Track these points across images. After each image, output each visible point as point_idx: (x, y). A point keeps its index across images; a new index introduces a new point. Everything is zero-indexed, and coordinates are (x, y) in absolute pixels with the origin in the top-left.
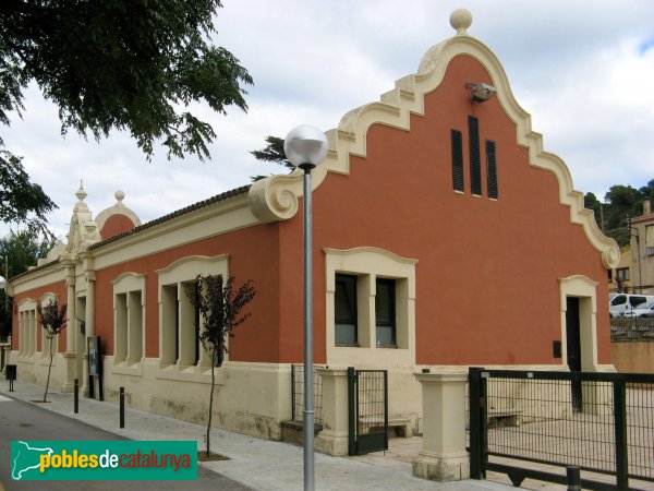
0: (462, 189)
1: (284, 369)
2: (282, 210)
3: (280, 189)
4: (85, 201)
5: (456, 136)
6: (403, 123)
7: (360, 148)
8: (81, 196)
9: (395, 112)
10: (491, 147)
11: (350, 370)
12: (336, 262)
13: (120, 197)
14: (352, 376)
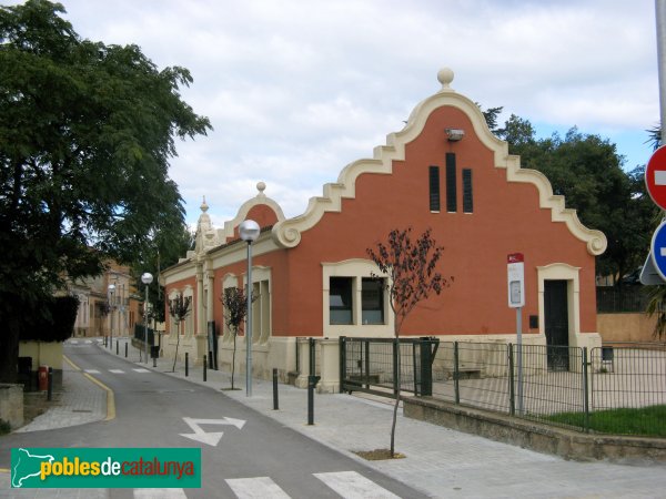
0: (438, 209)
1: (291, 340)
2: (290, 241)
3: (287, 228)
4: (208, 212)
5: (434, 172)
6: (387, 169)
7: (350, 193)
8: (204, 209)
9: (379, 162)
10: (467, 174)
11: (341, 338)
12: (330, 271)
13: (261, 188)
14: (343, 342)
